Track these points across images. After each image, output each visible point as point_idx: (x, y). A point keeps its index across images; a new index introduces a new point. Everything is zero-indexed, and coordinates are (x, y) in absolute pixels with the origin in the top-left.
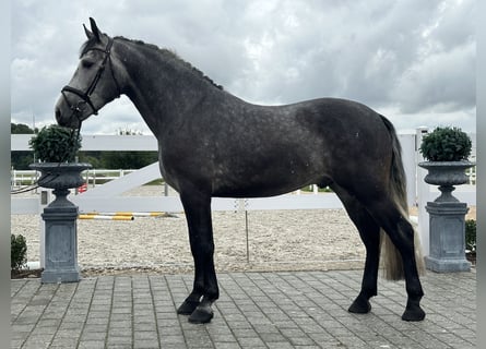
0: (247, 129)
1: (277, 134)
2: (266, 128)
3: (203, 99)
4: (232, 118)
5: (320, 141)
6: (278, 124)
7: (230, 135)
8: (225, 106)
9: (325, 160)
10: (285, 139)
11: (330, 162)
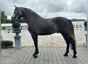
0: (43, 23)
1: (48, 24)
2: (46, 23)
3: (35, 18)
4: (40, 21)
5: (56, 25)
6: (48, 22)
7: (39, 24)
8: (39, 19)
9: (57, 28)
10: (49, 25)
11: (58, 29)
